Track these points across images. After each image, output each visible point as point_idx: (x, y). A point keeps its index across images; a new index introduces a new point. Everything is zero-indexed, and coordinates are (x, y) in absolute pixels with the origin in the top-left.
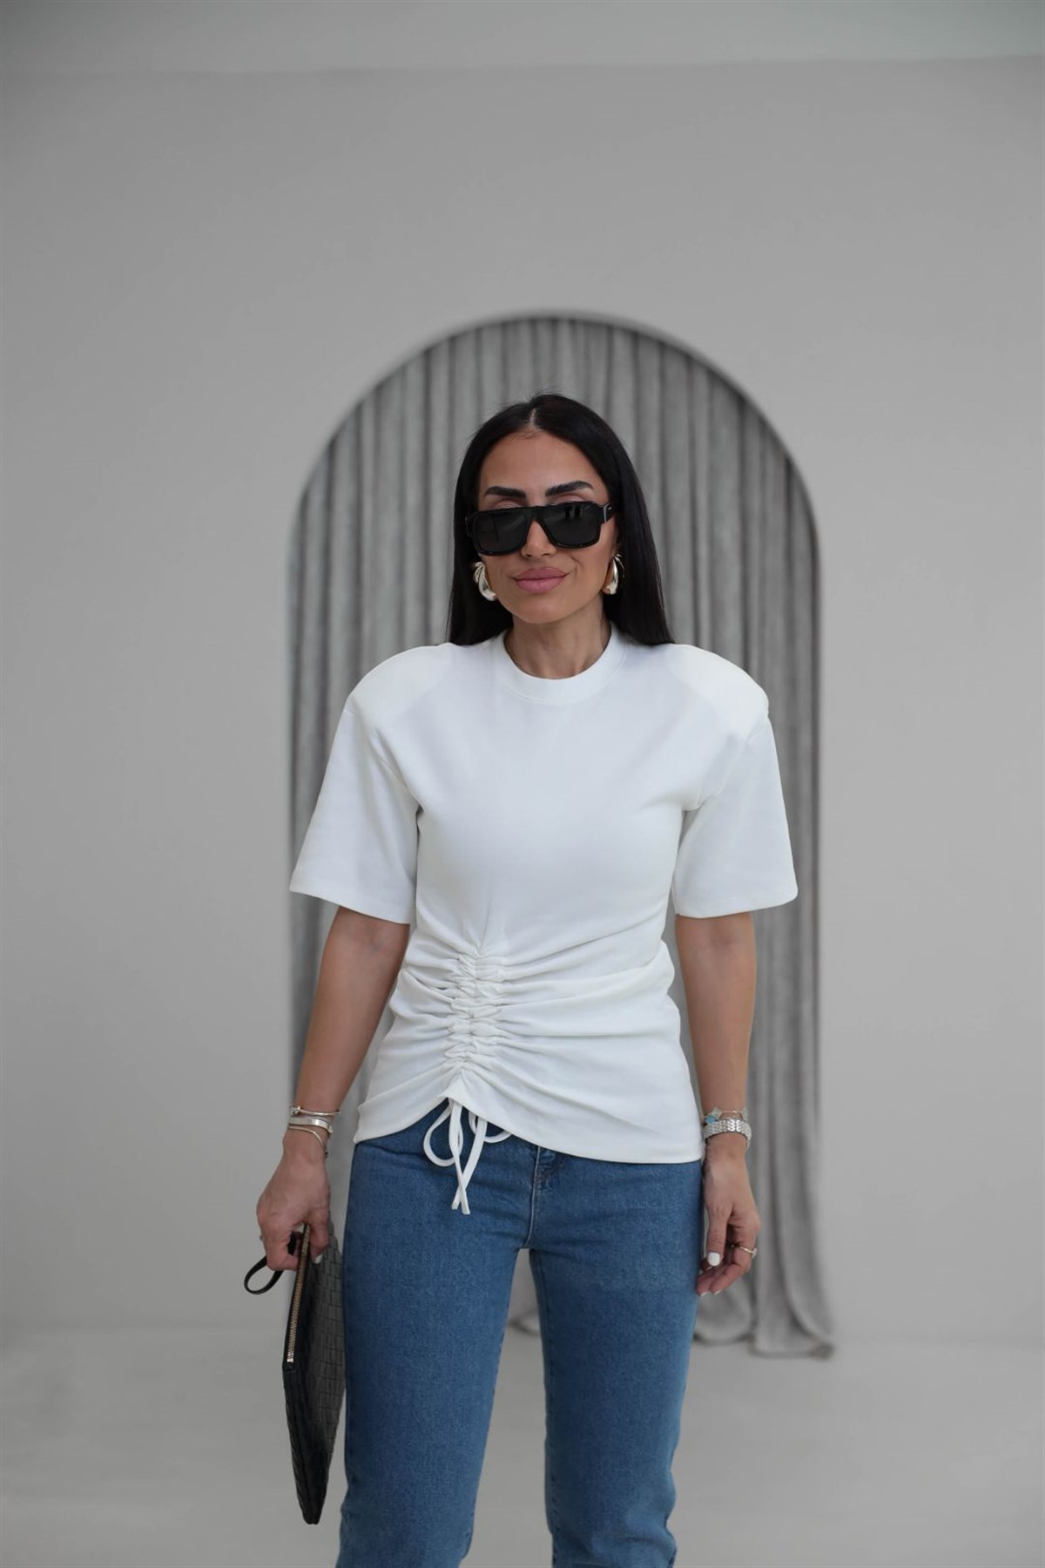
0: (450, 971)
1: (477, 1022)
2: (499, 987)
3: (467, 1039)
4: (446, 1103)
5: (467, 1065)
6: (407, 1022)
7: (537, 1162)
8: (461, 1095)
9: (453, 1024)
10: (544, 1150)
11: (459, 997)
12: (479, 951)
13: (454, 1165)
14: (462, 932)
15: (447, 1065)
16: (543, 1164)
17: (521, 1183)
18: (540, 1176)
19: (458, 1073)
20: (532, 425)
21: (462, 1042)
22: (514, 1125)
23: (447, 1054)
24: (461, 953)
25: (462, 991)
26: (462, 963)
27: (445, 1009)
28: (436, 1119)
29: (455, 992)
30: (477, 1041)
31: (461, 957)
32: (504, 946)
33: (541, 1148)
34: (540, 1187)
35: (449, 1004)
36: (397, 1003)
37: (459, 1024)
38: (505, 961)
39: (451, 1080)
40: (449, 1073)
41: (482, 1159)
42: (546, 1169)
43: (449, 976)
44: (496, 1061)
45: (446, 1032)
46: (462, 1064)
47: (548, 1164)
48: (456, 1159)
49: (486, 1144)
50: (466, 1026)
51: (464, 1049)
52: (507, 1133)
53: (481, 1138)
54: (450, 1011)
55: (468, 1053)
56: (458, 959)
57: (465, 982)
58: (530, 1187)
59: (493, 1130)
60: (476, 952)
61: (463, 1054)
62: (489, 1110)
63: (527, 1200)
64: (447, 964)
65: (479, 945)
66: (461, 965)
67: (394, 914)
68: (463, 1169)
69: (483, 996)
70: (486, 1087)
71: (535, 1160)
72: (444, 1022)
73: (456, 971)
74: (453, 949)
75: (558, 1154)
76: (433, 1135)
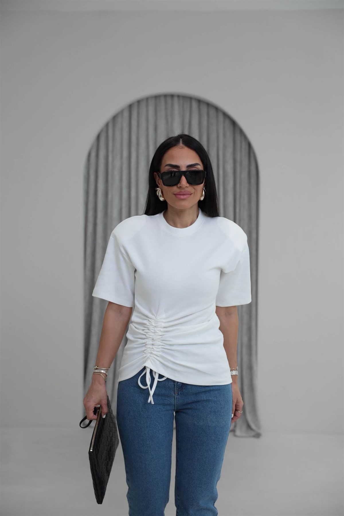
0: (146, 324)
1: (154, 341)
2: (162, 329)
3: (151, 347)
4: (145, 368)
5: (151, 355)
6: (132, 342)
8: (149, 365)
9: (147, 342)
10: (178, 382)
11: (149, 333)
12: (156, 317)
13: (148, 388)
14: (150, 311)
15: (145, 355)
16: (177, 387)
17: (171, 394)
18: (177, 391)
19: (148, 358)
20: (181, 144)
22: (168, 375)
23: (145, 352)
24: (150, 318)
25: (150, 331)
26: (150, 321)
27: (144, 337)
28: (142, 373)
29: (147, 331)
30: (155, 347)
31: (150, 320)
32: (164, 316)
33: (177, 381)
34: (177, 395)
35: (145, 335)
36: (129, 335)
37: (149, 342)
38: (164, 321)
39: (146, 360)
40: (146, 357)
41: (157, 386)
42: (179, 389)
43: (145, 326)
44: (161, 353)
45: (144, 344)
46: (150, 355)
47: (179, 387)
48: (149, 386)
49: (158, 381)
50: (151, 342)
51: (150, 350)
52: (166, 377)
53: (156, 379)
54: (146, 337)
55: (152, 351)
56: (149, 320)
57: (151, 328)
58: (174, 395)
59: (161, 376)
60: (155, 318)
61: (150, 352)
62: (159, 370)
63: (173, 399)
64: (145, 322)
65: (156, 315)
66: (150, 322)
67: (127, 304)
68: (151, 390)
69: (157, 333)
70: (158, 362)
71: (175, 386)
72: (144, 341)
73: (148, 324)
74: (147, 317)
75: (183, 383)
76: (141, 379)
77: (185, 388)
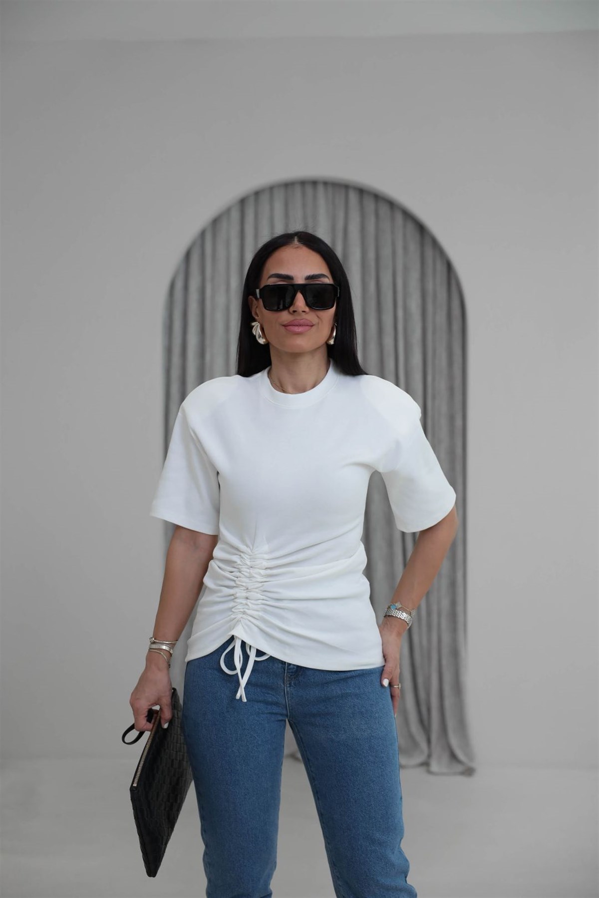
0: (236, 562)
1: (250, 592)
2: (263, 572)
3: (244, 602)
4: (232, 639)
5: (244, 616)
6: (213, 591)
7: (286, 671)
8: (241, 633)
9: (237, 593)
10: (289, 664)
11: (240, 577)
12: (251, 551)
13: (237, 674)
14: (243, 541)
15: (233, 616)
17: (277, 683)
18: (288, 679)
19: (239, 621)
21: (241, 603)
22: (271, 651)
23: (233, 610)
24: (243, 552)
25: (242, 574)
26: (242, 558)
27: (232, 584)
28: (227, 647)
29: (238, 574)
30: (250, 602)
31: (242, 554)
32: (266, 548)
33: (288, 663)
34: (288, 685)
35: (234, 581)
36: (207, 580)
37: (240, 593)
38: (266, 556)
39: (236, 624)
40: (234, 621)
41: (254, 671)
42: (291, 675)
43: (235, 565)
44: (261, 614)
45: (233, 597)
46: (241, 616)
47: (292, 672)
48: (238, 671)
49: (255, 661)
50: (244, 594)
51: (243, 607)
52: (268, 655)
53: (253, 658)
54: (235, 585)
55: (245, 610)
56: (240, 556)
57: (244, 569)
58: (283, 686)
59: (260, 653)
60: (250, 552)
61: (242, 610)
62: (257, 642)
63: (283, 693)
64: (235, 558)
65: (251, 548)
66: (242, 559)
67: (204, 527)
68: (242, 677)
69: (254, 577)
70: (256, 629)
71: (285, 670)
72: (231, 591)
73: (239, 562)
74: (237, 549)
75: (298, 666)
76: (225, 656)
77: (302, 675)
